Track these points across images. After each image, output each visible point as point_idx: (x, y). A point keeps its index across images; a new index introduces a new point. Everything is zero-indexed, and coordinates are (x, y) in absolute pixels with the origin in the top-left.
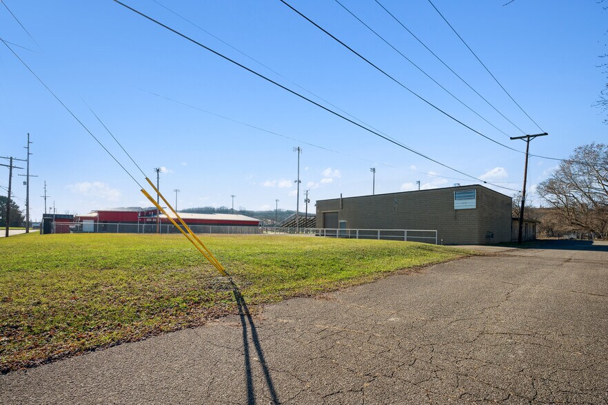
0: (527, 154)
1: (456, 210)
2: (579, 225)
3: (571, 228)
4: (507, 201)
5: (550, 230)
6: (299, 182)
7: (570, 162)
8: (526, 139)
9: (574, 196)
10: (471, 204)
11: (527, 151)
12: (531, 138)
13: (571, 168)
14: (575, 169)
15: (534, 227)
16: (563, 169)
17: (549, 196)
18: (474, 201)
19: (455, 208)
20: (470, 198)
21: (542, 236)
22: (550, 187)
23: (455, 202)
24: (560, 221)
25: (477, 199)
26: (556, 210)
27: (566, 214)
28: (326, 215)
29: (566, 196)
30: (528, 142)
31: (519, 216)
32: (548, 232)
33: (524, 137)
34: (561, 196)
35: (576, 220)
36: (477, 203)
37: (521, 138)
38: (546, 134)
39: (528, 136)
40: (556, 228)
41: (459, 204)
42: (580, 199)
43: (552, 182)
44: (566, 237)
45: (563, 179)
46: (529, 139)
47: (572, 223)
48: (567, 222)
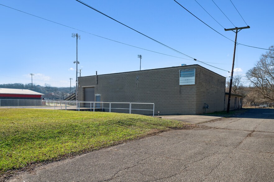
0: (236, 43)
1: (181, 85)
2: (268, 98)
3: (264, 100)
4: (222, 79)
5: (252, 101)
6: (78, 63)
7: (266, 57)
8: (235, 31)
9: (267, 80)
10: (191, 80)
11: (236, 41)
12: (238, 30)
13: (266, 60)
14: (268, 61)
15: (241, 99)
16: (262, 61)
17: (253, 79)
18: (194, 78)
19: (180, 84)
20: (191, 76)
21: (247, 106)
22: (254, 73)
23: (181, 79)
24: (259, 95)
25: (196, 77)
26: (256, 89)
27: (262, 91)
28: (86, 89)
29: (262, 79)
30: (237, 33)
31: (228, 92)
32: (251, 103)
33: (234, 29)
34: (259, 79)
35: (267, 95)
36: (196, 80)
37: (232, 29)
38: (248, 27)
39: (237, 28)
40: (256, 100)
41: (183, 81)
42: (270, 81)
43: (255, 69)
44: (261, 106)
45: (261, 68)
46: (237, 31)
47: (265, 97)
48: (262, 96)
